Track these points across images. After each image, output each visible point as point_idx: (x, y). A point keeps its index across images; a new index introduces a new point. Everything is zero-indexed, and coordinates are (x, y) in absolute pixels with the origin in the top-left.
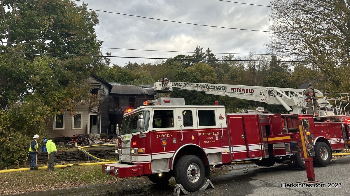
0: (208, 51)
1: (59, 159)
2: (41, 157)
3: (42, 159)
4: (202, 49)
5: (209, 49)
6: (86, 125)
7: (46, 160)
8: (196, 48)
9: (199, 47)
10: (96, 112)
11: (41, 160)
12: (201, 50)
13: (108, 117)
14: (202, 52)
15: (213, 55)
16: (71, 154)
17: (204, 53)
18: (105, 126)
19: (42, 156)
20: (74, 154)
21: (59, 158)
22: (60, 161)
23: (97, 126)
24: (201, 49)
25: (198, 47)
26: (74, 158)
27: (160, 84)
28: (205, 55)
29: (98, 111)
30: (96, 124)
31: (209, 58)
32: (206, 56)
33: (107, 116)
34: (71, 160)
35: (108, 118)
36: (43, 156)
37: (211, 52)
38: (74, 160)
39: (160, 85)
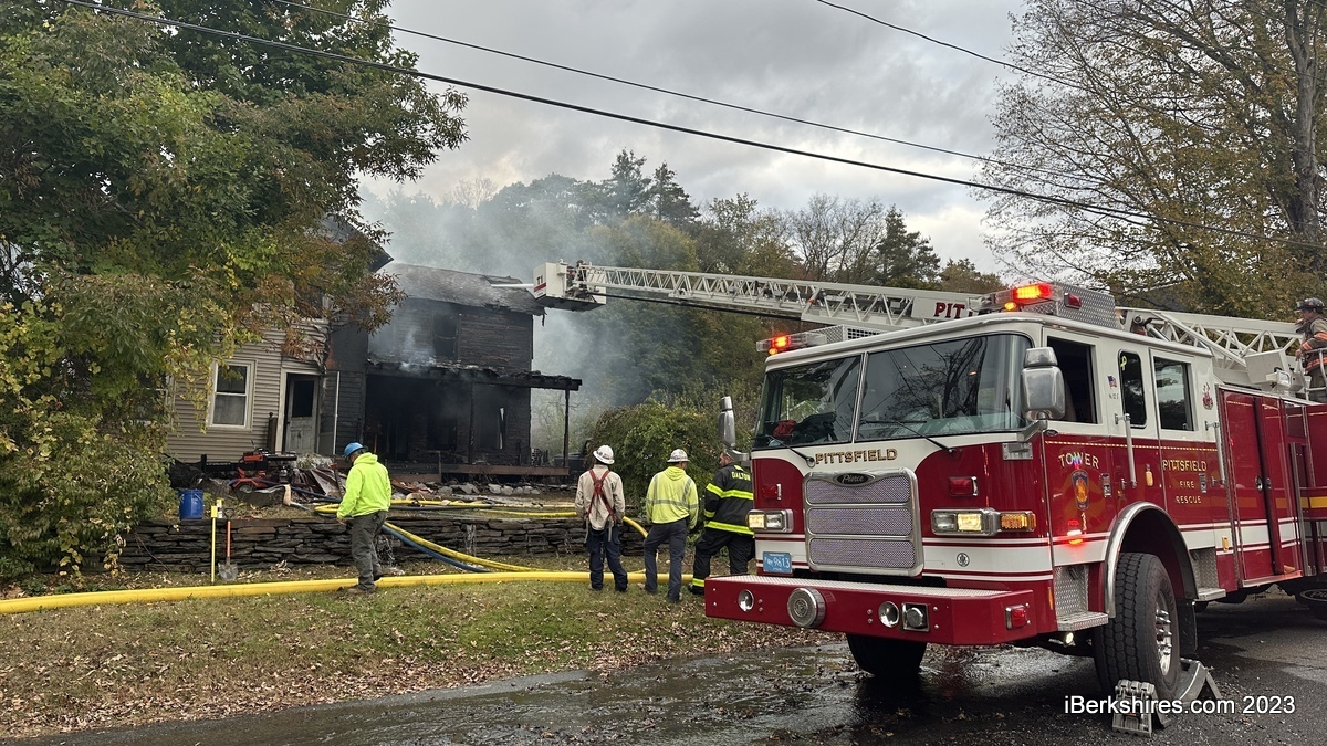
0: (663, 174)
1: (262, 555)
2: (178, 541)
3: (183, 552)
4: (641, 163)
5: (664, 166)
6: (271, 414)
7: (204, 556)
8: (619, 157)
9: (629, 156)
10: (313, 364)
11: (180, 556)
12: (636, 167)
13: (363, 388)
14: (638, 172)
15: (679, 191)
16: (314, 532)
17: (648, 181)
18: (350, 424)
19: (186, 537)
20: (328, 535)
21: (262, 548)
22: (266, 562)
23: (312, 422)
24: (636, 163)
25: (625, 154)
26: (329, 551)
27: (562, 272)
28: (649, 187)
29: (324, 360)
30: (310, 415)
31: (665, 203)
32: (653, 191)
33: (361, 382)
34: (317, 559)
35: (364, 394)
36: (191, 537)
37: (673, 181)
38: (333, 563)
39: (561, 275)
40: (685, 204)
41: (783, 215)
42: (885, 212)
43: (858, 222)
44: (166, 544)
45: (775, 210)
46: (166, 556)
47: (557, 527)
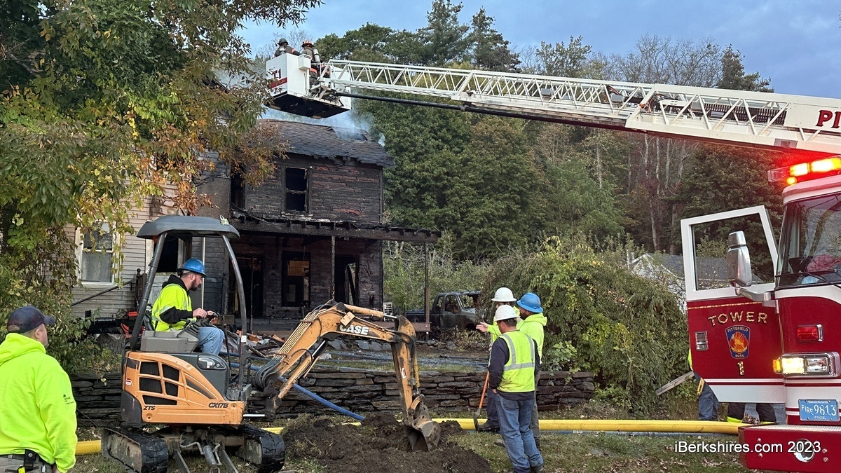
0: (481, 20)
4: (457, 10)
5: (482, 12)
8: (435, 4)
12: (453, 14)
14: (455, 20)
15: (498, 38)
17: (465, 29)
24: (453, 10)
28: (467, 34)
31: (483, 51)
32: (471, 39)
37: (491, 27)
40: (505, 51)
41: (609, 60)
42: (721, 53)
43: (692, 64)
44: (93, 398)
45: (600, 55)
46: (93, 411)
47: (468, 380)
